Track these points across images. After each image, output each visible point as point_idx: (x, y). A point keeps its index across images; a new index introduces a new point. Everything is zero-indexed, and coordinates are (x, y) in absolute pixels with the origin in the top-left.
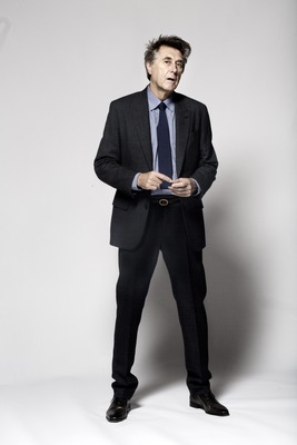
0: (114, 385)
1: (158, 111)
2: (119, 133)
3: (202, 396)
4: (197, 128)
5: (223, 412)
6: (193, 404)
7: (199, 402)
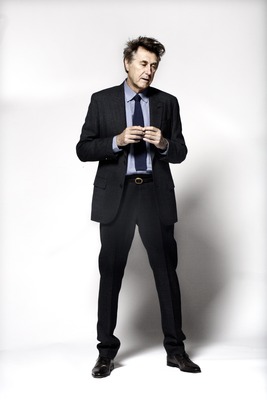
0: (99, 346)
1: (134, 102)
2: (98, 122)
3: (177, 356)
4: (168, 117)
5: (195, 369)
6: (170, 364)
7: (175, 361)
